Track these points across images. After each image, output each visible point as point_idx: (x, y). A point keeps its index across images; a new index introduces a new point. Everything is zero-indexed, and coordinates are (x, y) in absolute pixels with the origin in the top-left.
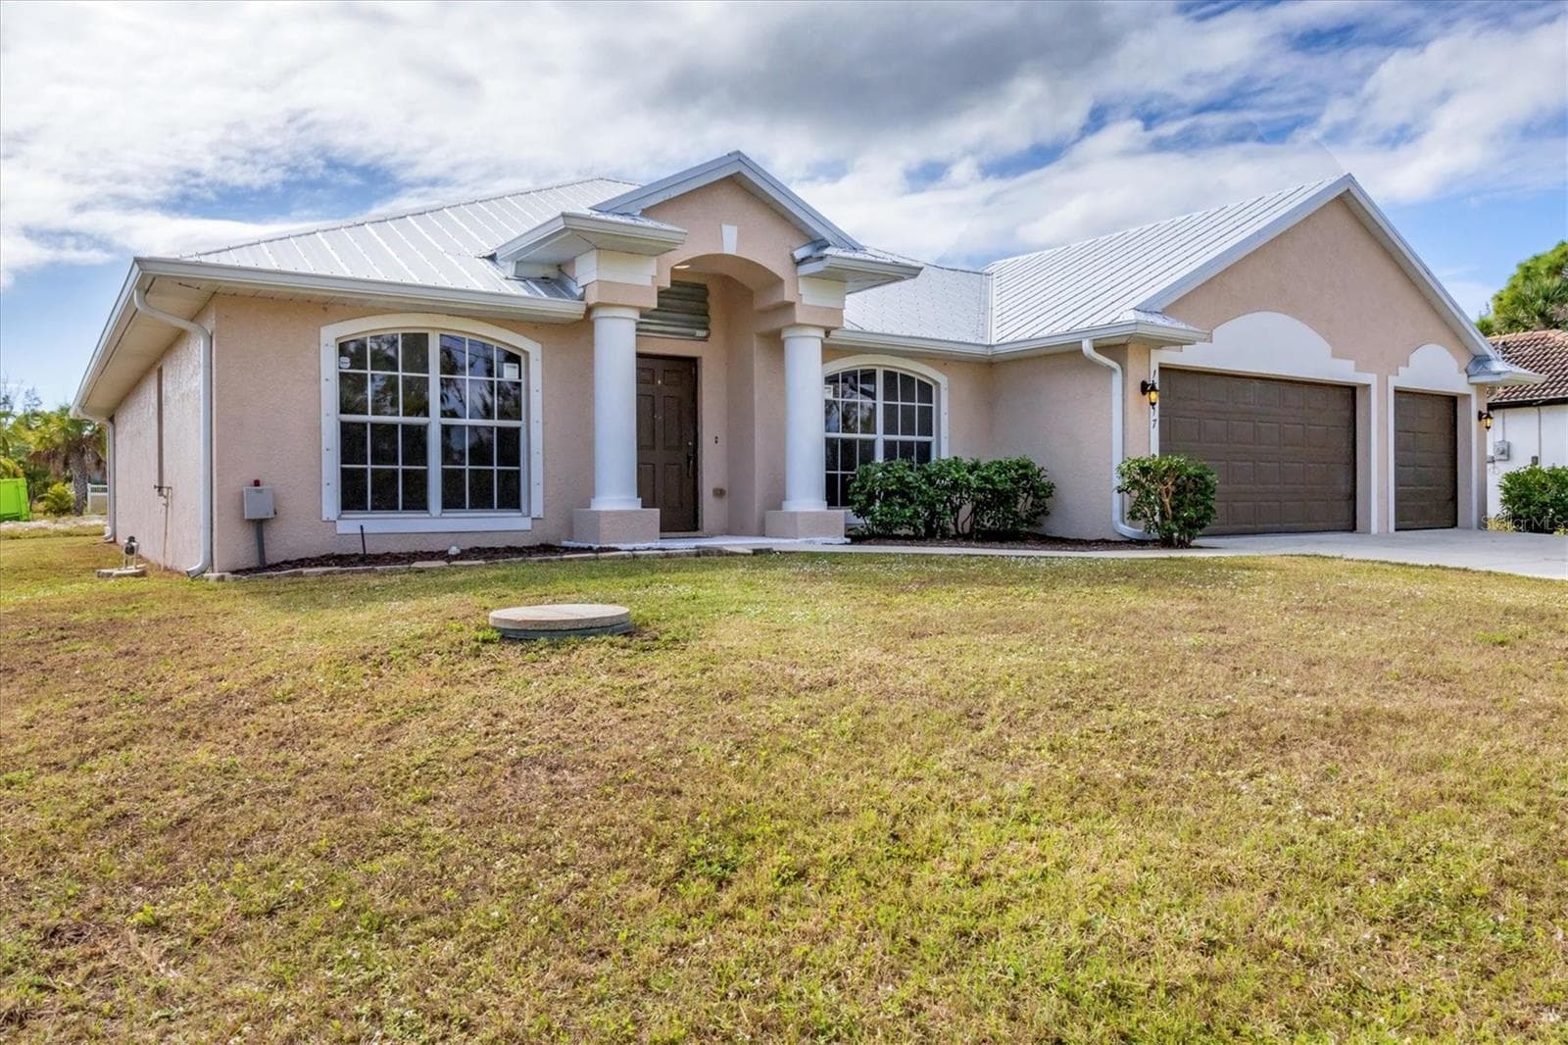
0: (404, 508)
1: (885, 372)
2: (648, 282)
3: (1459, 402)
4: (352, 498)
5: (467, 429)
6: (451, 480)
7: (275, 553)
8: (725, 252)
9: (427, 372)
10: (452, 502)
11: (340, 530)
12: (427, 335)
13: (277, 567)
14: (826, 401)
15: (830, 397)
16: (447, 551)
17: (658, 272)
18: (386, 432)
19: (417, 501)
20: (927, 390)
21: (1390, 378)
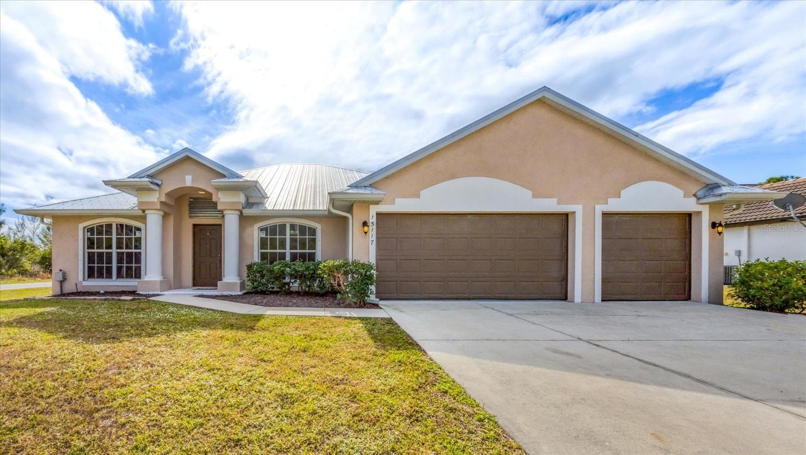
0: (106, 278)
1: (290, 224)
2: (156, 200)
3: (693, 218)
4: (91, 274)
5: (125, 253)
6: (119, 269)
7: (66, 291)
8: (187, 186)
9: (112, 235)
10: (119, 275)
11: (83, 284)
12: (112, 224)
13: (69, 294)
14: (261, 238)
15: (264, 236)
16: (99, 292)
17: (160, 196)
18: (100, 255)
19: (109, 275)
20: (313, 231)
21: (596, 206)
